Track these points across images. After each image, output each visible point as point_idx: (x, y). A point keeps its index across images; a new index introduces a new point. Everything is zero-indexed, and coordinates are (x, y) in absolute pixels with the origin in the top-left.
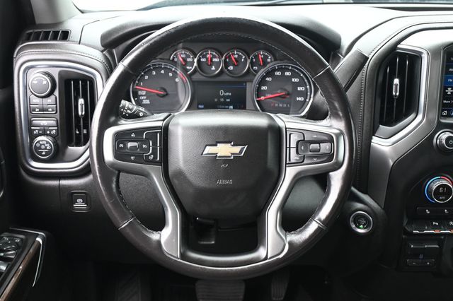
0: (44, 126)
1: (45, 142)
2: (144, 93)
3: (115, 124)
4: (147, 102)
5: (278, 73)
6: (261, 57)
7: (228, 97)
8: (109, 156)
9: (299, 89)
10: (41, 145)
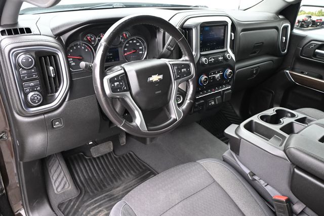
0: (32, 86)
1: (36, 95)
2: (71, 59)
4: (74, 64)
5: (131, 42)
6: (124, 34)
7: (111, 56)
9: (140, 48)
10: (34, 97)
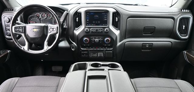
0: (8, 29)
3: (15, 25)
8: (14, 32)
10: (8, 32)
